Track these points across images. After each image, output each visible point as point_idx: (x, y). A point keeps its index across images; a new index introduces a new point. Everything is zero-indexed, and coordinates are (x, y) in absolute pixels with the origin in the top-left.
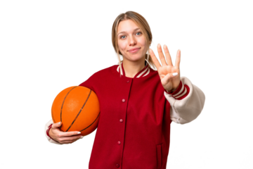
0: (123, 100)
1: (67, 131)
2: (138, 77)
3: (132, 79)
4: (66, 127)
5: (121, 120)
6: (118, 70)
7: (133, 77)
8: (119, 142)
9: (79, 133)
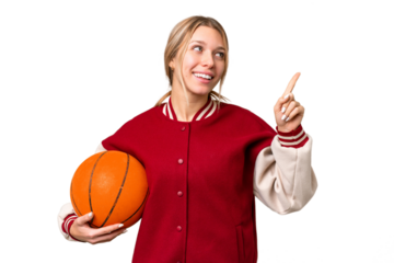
0: (181, 161)
1: (102, 226)
2: (199, 119)
3: (189, 123)
4: (100, 220)
5: (180, 193)
6: (164, 112)
7: (190, 119)
8: (179, 227)
9: (121, 225)
